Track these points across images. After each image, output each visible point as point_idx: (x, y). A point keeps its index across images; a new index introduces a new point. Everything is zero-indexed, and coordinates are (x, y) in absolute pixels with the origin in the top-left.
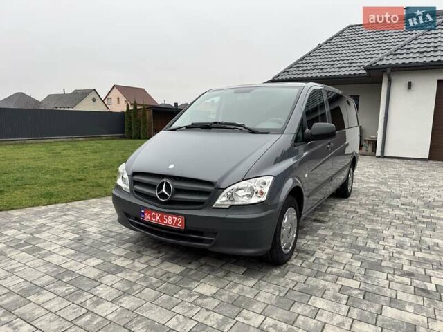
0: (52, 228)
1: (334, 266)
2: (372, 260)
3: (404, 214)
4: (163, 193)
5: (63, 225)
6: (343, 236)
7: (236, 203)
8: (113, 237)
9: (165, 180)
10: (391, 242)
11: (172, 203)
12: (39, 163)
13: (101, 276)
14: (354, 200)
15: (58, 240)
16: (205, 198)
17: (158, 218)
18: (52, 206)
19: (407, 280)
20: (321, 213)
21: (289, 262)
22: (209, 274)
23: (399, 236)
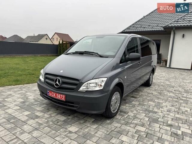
0: (14, 96)
1: (136, 120)
2: (154, 118)
3: (174, 95)
4: (57, 84)
5: (19, 95)
6: (144, 105)
7: (89, 90)
8: (39, 102)
9: (58, 78)
10: (165, 109)
11: (60, 88)
12: (18, 66)
13: (28, 120)
14: (152, 88)
15: (14, 102)
16: (75, 87)
17: (54, 95)
18: (17, 86)
19: (169, 128)
20: (136, 93)
21: (115, 117)
22: (76, 121)
23: (170, 106)
